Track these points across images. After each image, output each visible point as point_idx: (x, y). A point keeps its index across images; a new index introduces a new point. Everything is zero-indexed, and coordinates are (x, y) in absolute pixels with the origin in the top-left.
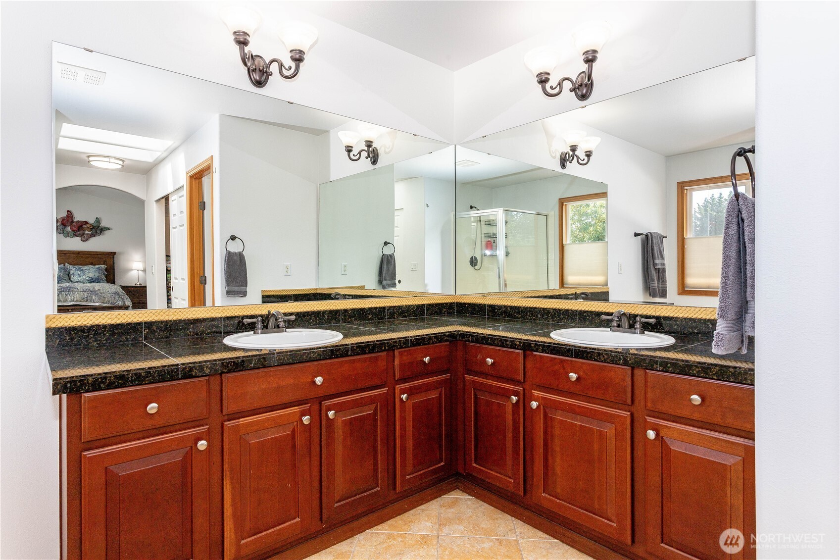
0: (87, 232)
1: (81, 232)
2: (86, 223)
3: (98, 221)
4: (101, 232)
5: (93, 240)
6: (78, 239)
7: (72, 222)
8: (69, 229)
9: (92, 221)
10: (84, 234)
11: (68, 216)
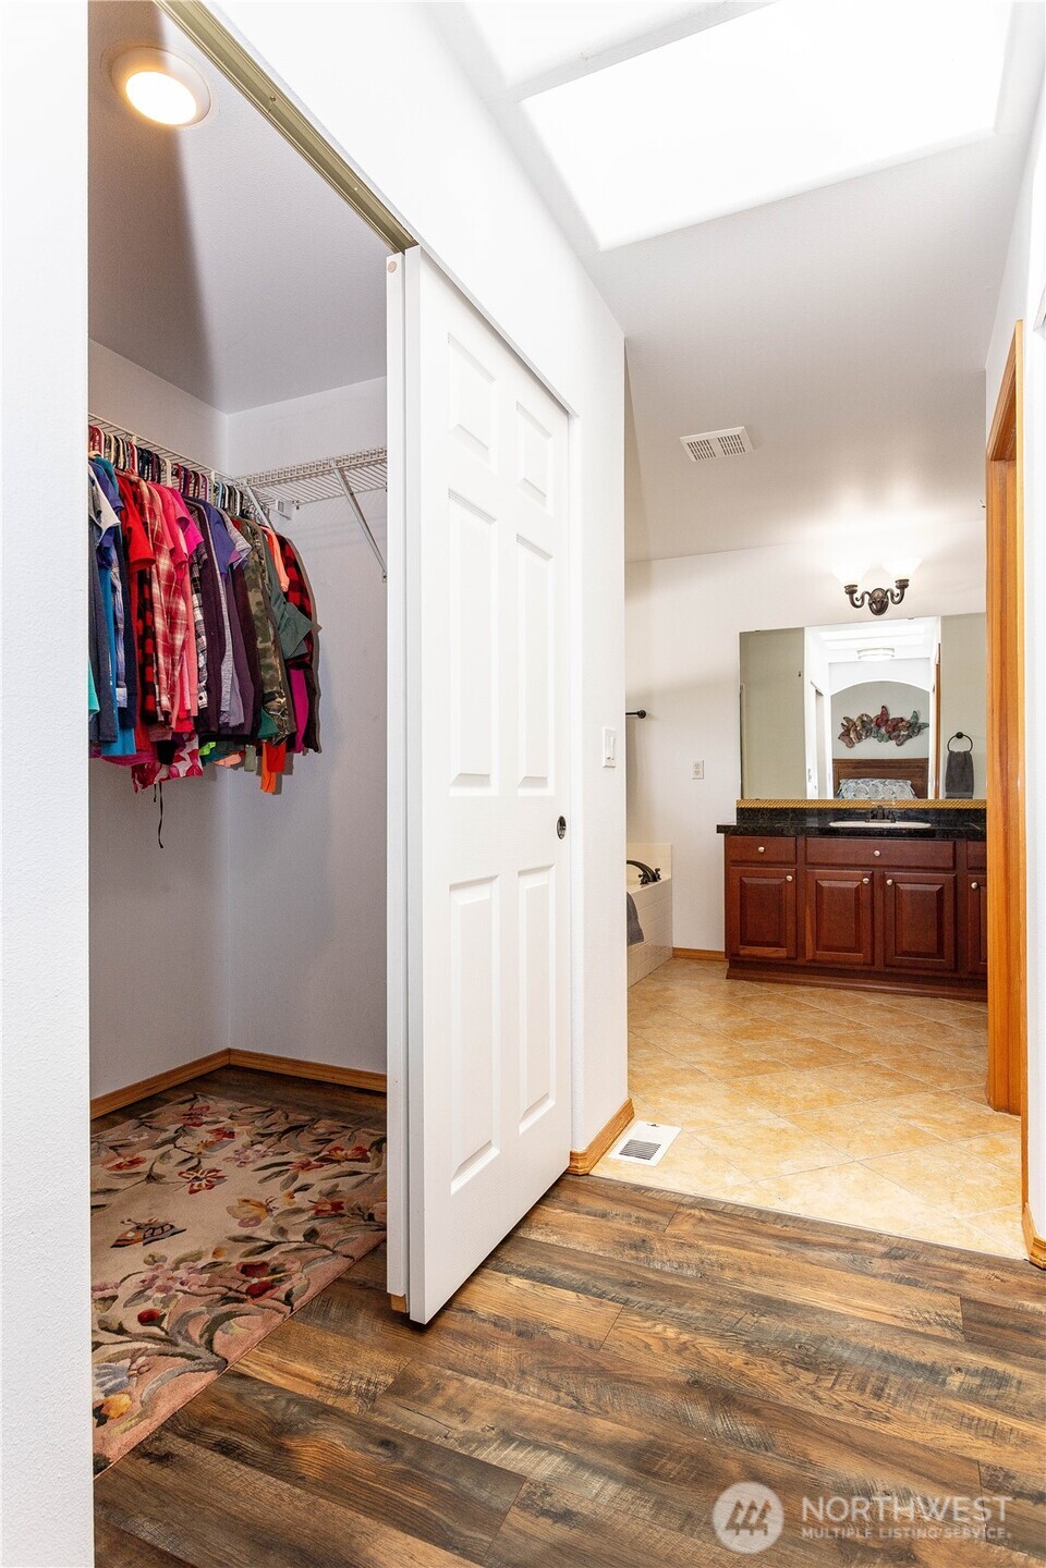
0: (902, 733)
1: (895, 734)
2: (902, 720)
3: (916, 715)
4: (919, 731)
5: (909, 742)
6: (893, 743)
7: (887, 720)
8: (883, 730)
9: (908, 717)
10: (899, 736)
11: (882, 714)
